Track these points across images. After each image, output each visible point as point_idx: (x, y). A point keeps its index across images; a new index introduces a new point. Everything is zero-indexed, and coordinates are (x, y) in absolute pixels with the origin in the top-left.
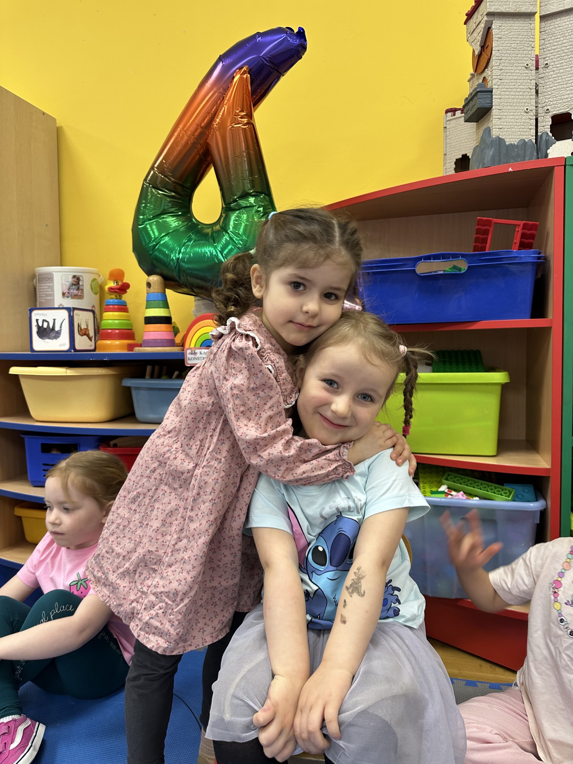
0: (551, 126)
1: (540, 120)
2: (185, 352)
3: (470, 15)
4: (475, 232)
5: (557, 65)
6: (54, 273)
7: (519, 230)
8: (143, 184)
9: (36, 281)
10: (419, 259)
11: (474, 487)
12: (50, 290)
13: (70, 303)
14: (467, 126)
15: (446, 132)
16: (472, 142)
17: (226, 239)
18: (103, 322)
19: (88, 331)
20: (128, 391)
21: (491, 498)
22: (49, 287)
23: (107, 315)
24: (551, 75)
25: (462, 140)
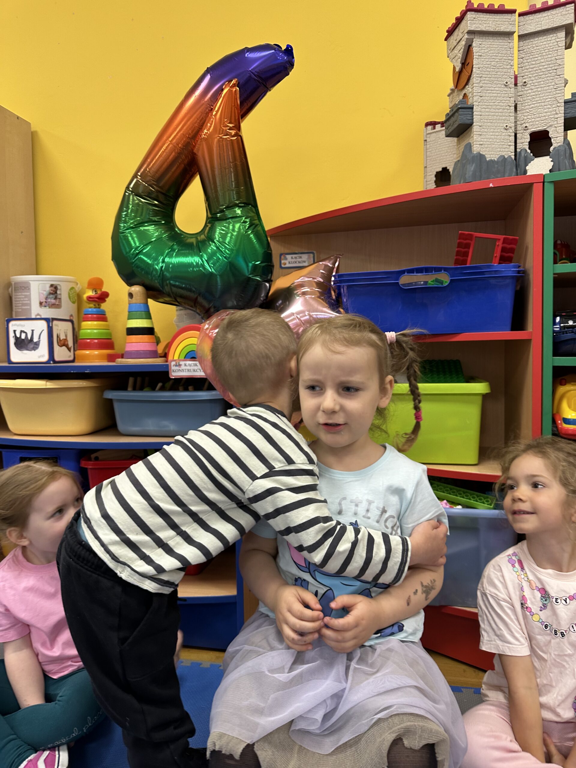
0: (529, 142)
1: (519, 137)
2: (168, 363)
3: (451, 32)
4: (456, 245)
5: (535, 84)
6: (30, 282)
7: (500, 244)
8: (125, 192)
9: (12, 289)
10: (403, 272)
11: (457, 496)
12: (27, 299)
13: (48, 313)
14: (447, 141)
15: (426, 145)
16: (452, 156)
17: (212, 249)
18: (82, 331)
19: (67, 341)
20: (110, 403)
21: (473, 506)
22: (26, 296)
23: (86, 324)
24: (530, 93)
25: (442, 154)
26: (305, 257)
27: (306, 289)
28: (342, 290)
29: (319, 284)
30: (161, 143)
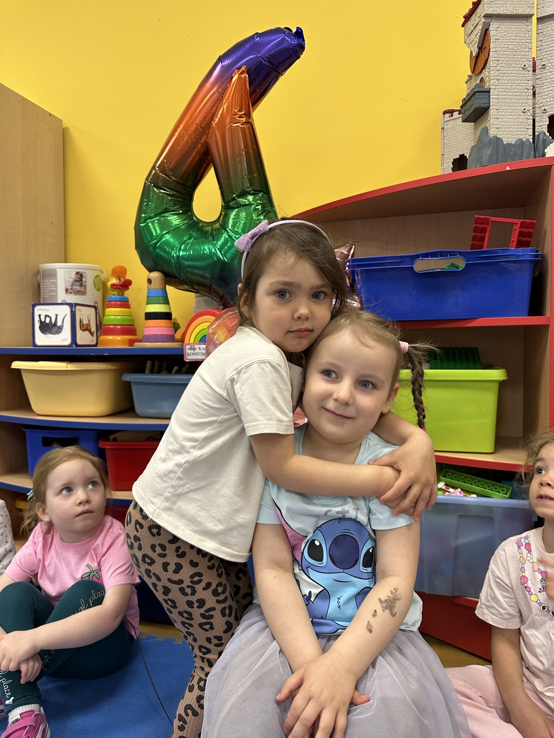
0: (548, 125)
1: (538, 120)
2: (184, 347)
3: (467, 18)
4: (472, 230)
6: (57, 270)
7: (517, 228)
8: (145, 183)
9: (40, 277)
10: (417, 256)
11: (472, 484)
12: (53, 286)
13: (72, 299)
14: (464, 127)
15: (444, 132)
16: (469, 142)
17: (225, 237)
18: (106, 318)
19: (90, 326)
20: (128, 385)
21: (488, 496)
22: (53, 283)
23: (109, 310)
24: (548, 76)
25: (460, 141)
28: (356, 276)
30: (177, 134)
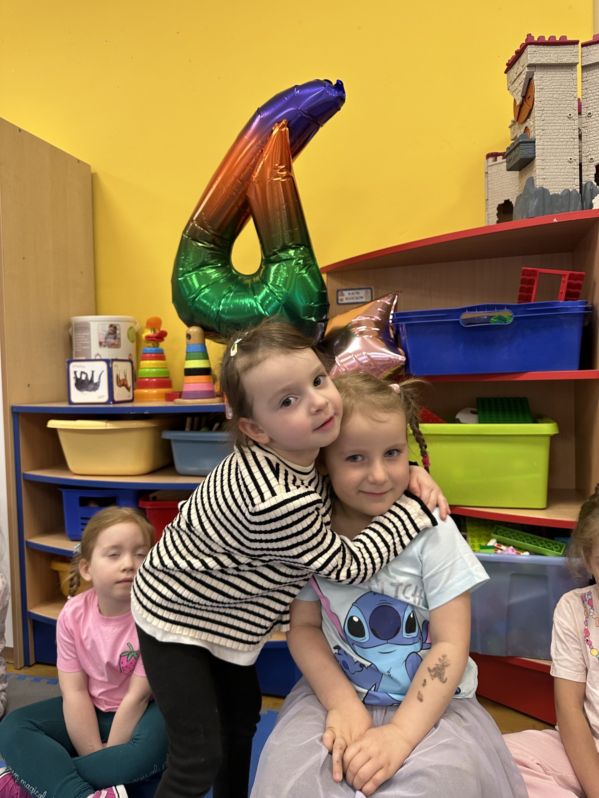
0: (595, 175)
1: (584, 169)
3: (510, 65)
4: (519, 282)
6: (90, 323)
7: (566, 280)
8: (182, 236)
9: (72, 329)
10: (464, 310)
11: (524, 541)
12: (87, 339)
13: (107, 353)
14: (508, 173)
15: (487, 177)
16: (514, 188)
17: (266, 292)
18: (141, 371)
19: (127, 381)
20: (168, 443)
21: (541, 553)
22: (86, 336)
23: (144, 363)
24: (594, 125)
25: (504, 186)
26: (362, 293)
27: (363, 328)
28: (401, 329)
29: (377, 324)
30: (215, 186)
